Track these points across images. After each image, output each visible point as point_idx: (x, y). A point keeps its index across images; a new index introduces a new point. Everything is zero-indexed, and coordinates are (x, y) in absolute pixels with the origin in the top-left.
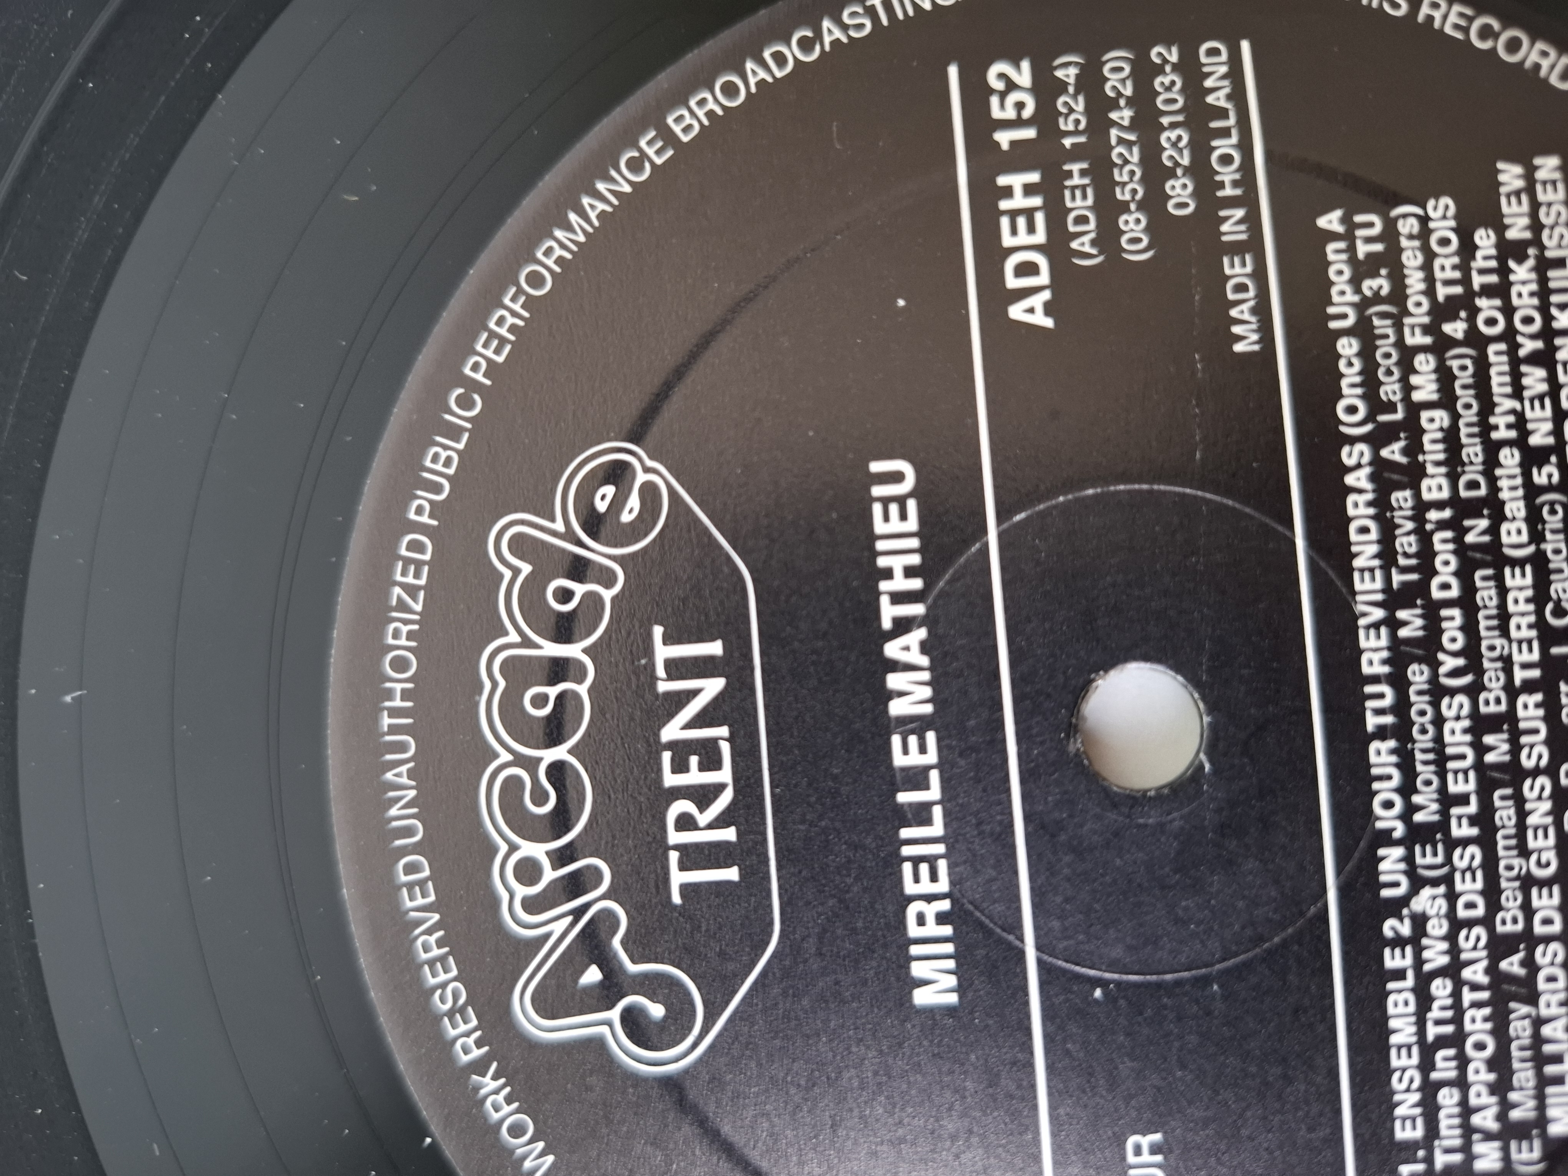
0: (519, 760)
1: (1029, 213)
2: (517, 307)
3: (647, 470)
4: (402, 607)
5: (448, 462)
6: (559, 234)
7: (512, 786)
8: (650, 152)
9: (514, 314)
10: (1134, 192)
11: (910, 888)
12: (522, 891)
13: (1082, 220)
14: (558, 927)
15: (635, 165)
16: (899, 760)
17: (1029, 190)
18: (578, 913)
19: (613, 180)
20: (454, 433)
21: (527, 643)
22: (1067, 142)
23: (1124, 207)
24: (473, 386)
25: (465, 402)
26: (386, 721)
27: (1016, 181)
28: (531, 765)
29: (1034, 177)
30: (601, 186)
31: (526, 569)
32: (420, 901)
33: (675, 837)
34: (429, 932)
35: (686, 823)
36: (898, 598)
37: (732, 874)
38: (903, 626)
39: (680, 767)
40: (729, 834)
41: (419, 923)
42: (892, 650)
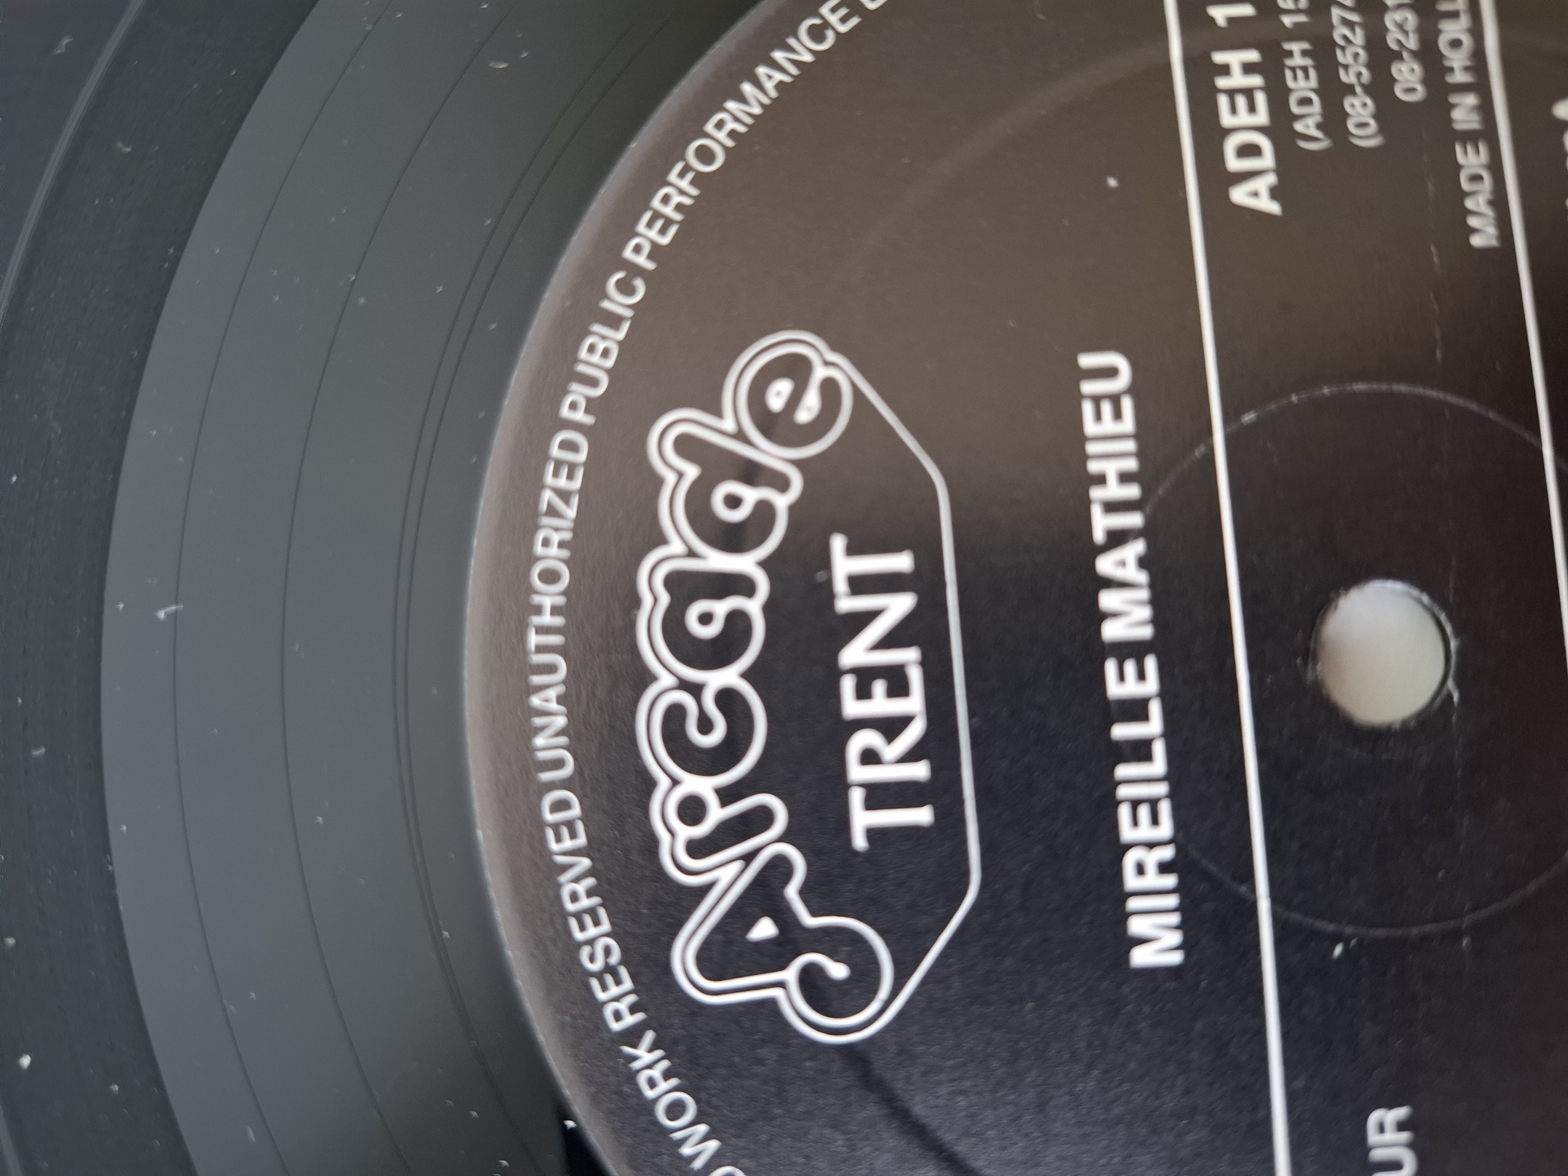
0: (685, 685)
1: (1248, 93)
2: (684, 184)
3: (827, 364)
4: (552, 512)
5: (605, 353)
6: (731, 105)
7: (675, 714)
8: (833, 19)
9: (682, 192)
10: (1359, 75)
11: (1127, 833)
12: (686, 832)
13: (1305, 102)
14: (726, 874)
15: (817, 34)
16: (1115, 689)
17: (1248, 68)
18: (748, 858)
19: (791, 50)
20: (614, 321)
21: (692, 554)
22: (1288, 21)
23: (1350, 90)
24: (635, 270)
25: (625, 288)
26: (534, 639)
27: (1234, 58)
28: (695, 690)
29: (1253, 56)
30: (779, 55)
31: (692, 472)
32: (568, 844)
33: (857, 772)
34: (577, 880)
35: (870, 757)
36: (1111, 507)
37: (923, 816)
38: (1117, 538)
39: (863, 693)
40: (920, 771)
41: (565, 868)
42: (1105, 565)
